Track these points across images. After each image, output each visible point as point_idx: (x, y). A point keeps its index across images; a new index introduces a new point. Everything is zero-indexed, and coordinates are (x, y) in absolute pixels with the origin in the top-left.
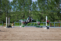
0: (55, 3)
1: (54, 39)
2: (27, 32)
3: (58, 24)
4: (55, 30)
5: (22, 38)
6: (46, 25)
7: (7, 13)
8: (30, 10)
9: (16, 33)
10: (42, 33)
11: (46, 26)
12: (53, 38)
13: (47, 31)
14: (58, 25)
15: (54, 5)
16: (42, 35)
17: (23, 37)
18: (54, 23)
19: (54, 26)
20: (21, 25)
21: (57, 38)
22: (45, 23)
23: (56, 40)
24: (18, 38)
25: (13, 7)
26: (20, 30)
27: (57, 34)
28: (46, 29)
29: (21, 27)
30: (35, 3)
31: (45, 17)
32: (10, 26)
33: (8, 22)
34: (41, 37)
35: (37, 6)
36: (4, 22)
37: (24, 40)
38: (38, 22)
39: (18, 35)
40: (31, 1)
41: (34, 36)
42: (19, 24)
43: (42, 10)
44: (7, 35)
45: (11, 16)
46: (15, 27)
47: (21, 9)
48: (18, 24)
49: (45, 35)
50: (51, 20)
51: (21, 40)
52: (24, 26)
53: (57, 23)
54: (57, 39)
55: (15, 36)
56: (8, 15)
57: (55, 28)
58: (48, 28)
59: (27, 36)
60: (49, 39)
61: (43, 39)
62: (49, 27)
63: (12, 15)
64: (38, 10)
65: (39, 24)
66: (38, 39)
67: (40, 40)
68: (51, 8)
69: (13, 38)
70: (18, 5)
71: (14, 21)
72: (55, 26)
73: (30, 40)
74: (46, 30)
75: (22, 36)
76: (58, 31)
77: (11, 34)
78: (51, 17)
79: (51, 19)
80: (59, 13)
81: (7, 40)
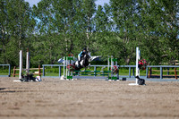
0: (163, 9)
1: (160, 115)
2: (81, 94)
3: (171, 71)
4: (164, 87)
5: (67, 111)
6: (137, 74)
7: (23, 38)
8: (90, 29)
9: (49, 95)
10: (124, 96)
11: (137, 77)
12: (158, 112)
13: (140, 92)
14: (173, 73)
15: (158, 16)
16: (124, 103)
17: (69, 108)
18: (159, 68)
19: (159, 77)
20: (61, 72)
21: (168, 113)
22: (134, 68)
23: (166, 116)
24: (55, 111)
25: (39, 20)
26: (59, 89)
27: (169, 99)
28: (137, 84)
29: (62, 78)
30: (104, 11)
31: (135, 51)
32: (31, 77)
33: (24, 66)
34: (121, 107)
35: (111, 19)
36: (14, 65)
37: (72, 116)
38: (112, 66)
39: (54, 101)
40: (92, 4)
41: (102, 106)
42: (58, 71)
43: (125, 31)
44: (22, 103)
45: (32, 49)
46: (46, 78)
47: (61, 28)
48: (54, 70)
49: (135, 101)
50: (151, 59)
51: (64, 116)
52: (71, 78)
53: (168, 68)
54: (170, 115)
55: (44, 106)
56: (25, 44)
57: (163, 83)
58: (142, 82)
59: (79, 104)
60: (145, 115)
61: (126, 115)
62: (145, 78)
63: (36, 45)
64: (114, 29)
65: (117, 72)
66: (112, 114)
67: (120, 116)
68: (152, 24)
69: (41, 111)
70: (53, 16)
71: (42, 63)
72: (163, 77)
73: (89, 116)
74: (137, 89)
75: (65, 106)
76: (170, 91)
77: (32, 101)
78: (152, 51)
79: (152, 55)
80: (175, 38)
81: (23, 115)
